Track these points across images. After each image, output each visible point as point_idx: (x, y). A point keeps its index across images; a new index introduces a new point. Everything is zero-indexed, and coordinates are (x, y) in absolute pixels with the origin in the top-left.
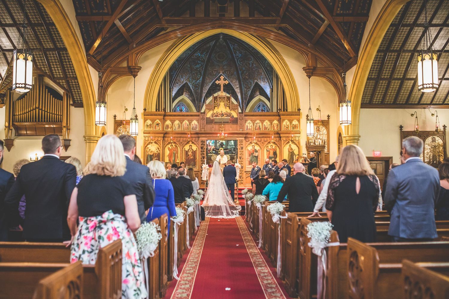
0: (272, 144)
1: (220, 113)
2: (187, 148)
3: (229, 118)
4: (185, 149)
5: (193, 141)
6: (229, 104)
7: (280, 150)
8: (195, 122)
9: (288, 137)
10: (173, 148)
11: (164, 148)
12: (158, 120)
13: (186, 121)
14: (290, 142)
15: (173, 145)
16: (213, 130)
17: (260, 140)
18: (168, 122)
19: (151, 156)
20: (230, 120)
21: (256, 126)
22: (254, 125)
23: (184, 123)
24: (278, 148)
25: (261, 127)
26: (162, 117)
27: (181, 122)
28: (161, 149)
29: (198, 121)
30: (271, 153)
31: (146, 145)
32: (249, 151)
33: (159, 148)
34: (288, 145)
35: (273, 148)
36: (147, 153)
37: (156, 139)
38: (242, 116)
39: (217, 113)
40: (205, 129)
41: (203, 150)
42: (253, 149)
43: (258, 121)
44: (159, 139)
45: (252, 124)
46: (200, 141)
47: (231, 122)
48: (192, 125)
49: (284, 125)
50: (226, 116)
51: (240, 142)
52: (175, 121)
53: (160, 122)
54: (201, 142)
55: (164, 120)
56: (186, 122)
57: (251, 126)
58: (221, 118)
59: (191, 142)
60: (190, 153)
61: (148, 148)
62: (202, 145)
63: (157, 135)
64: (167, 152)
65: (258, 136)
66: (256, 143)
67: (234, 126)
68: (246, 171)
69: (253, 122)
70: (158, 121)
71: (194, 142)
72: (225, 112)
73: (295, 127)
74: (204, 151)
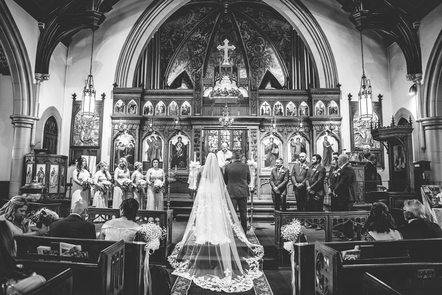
0: (299, 136)
1: (223, 90)
2: (174, 141)
3: (236, 97)
4: (171, 142)
5: (183, 131)
6: (236, 78)
7: (311, 145)
8: (186, 104)
9: (323, 125)
10: (154, 140)
11: (141, 141)
12: (133, 100)
13: (174, 102)
14: (327, 133)
15: (155, 136)
16: (212, 115)
17: (281, 130)
18: (148, 104)
19: (122, 152)
20: (238, 101)
21: (276, 110)
22: (272, 108)
23: (171, 104)
24: (307, 142)
25: (283, 111)
26: (139, 96)
27: (167, 102)
28: (136, 142)
29: (190, 101)
30: (297, 150)
31: (115, 135)
32: (265, 146)
33: (134, 140)
34: (323, 137)
35: (301, 141)
36: (117, 148)
37: (130, 126)
38: (255, 95)
39: (219, 92)
40: (201, 113)
41: (197, 144)
42: (271, 143)
43: (278, 103)
44: (134, 127)
45: (269, 107)
46: (193, 130)
47: (238, 104)
48: (183, 107)
49: (316, 108)
50: (232, 94)
51: (252, 133)
52: (158, 102)
53: (136, 104)
54: (195, 132)
55: (142, 101)
56: (173, 104)
57: (269, 110)
58: (224, 97)
59: (180, 133)
60: (178, 149)
61: (118, 140)
62: (195, 136)
63: (130, 121)
64: (146, 147)
65: (278, 124)
66: (276, 135)
67: (244, 109)
68: (262, 175)
69: (272, 103)
70: (133, 102)
71: (185, 132)
72: (230, 89)
73: (333, 111)
74: (199, 146)
